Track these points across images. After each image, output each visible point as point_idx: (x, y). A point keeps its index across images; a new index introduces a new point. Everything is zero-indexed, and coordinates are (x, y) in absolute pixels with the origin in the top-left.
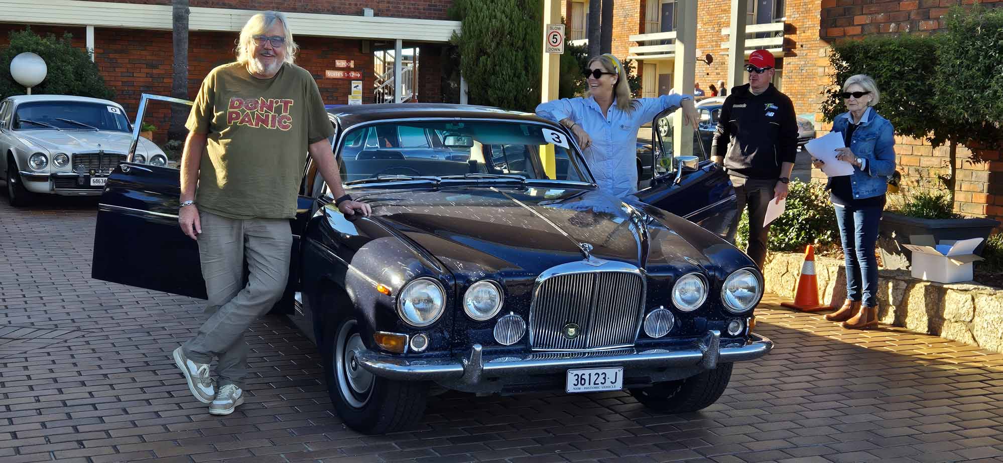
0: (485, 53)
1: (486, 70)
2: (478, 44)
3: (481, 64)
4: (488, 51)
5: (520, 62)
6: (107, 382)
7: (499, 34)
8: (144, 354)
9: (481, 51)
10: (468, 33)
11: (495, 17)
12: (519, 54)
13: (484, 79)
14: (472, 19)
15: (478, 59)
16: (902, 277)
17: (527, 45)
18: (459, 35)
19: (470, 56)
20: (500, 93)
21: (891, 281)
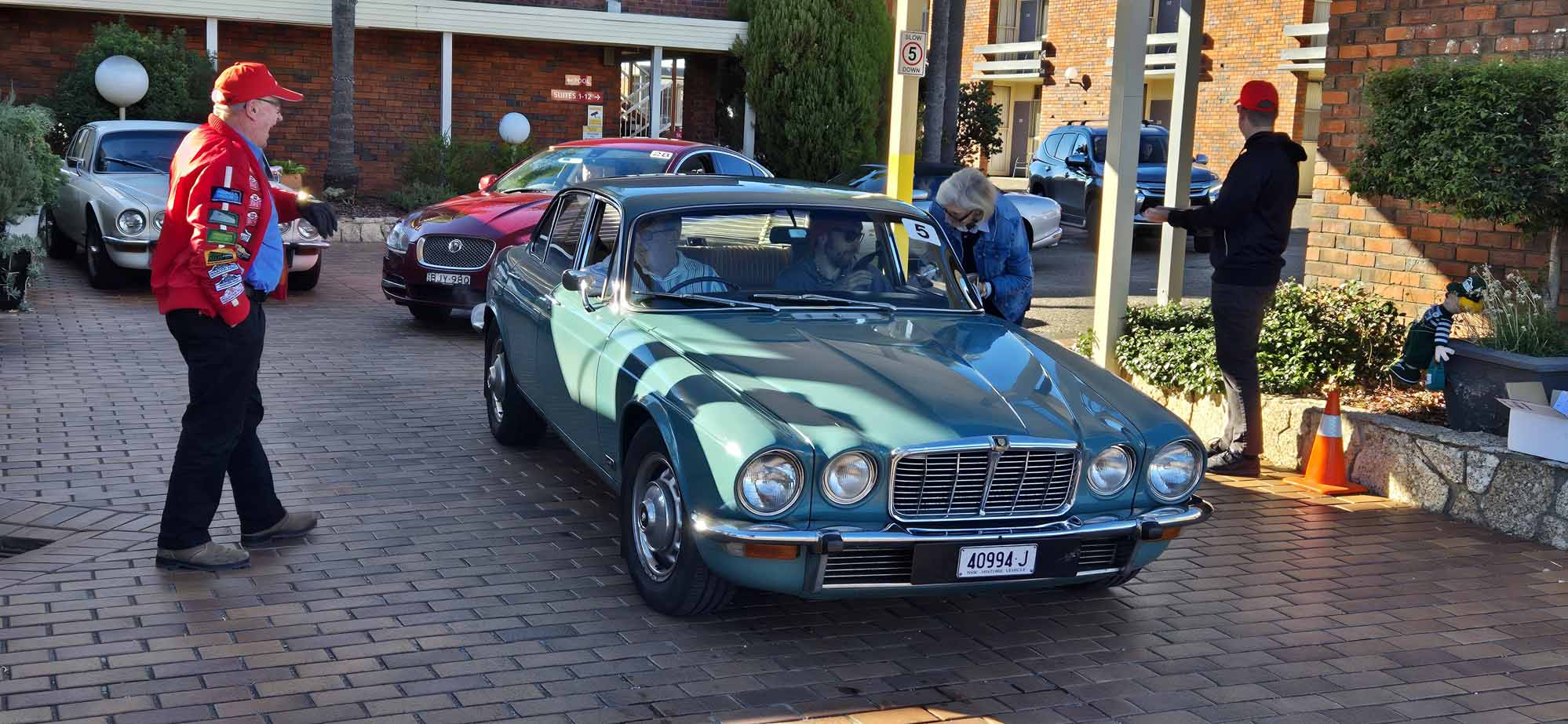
0: (783, 69)
1: (782, 93)
2: (772, 56)
3: (776, 87)
4: (786, 67)
5: (833, 83)
7: (802, 42)
9: (776, 67)
10: (757, 40)
11: (798, 17)
12: (831, 71)
13: (778, 107)
14: (764, 19)
15: (771, 78)
16: (1492, 449)
17: (842, 58)
18: (745, 42)
19: (760, 72)
20: (802, 128)
21: (1471, 453)
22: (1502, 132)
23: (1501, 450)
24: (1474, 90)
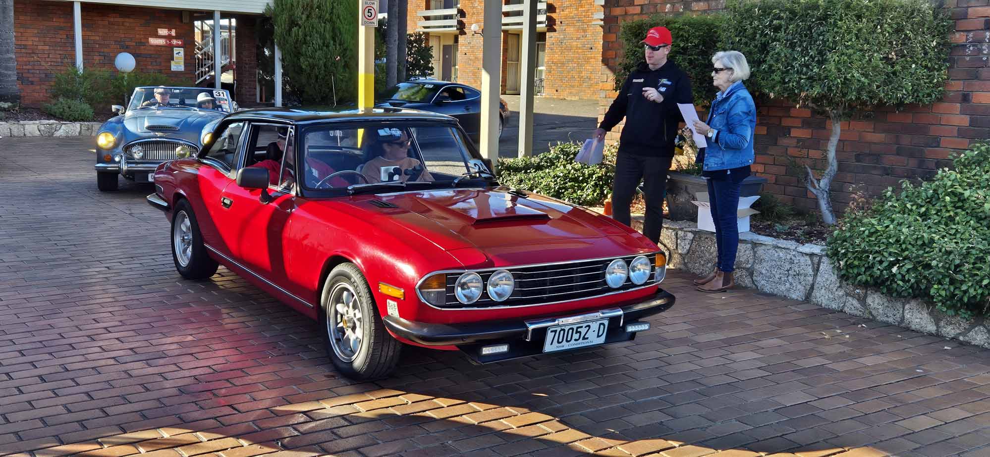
0: (297, 25)
1: (297, 40)
2: (290, 16)
3: (293, 35)
4: (300, 23)
5: (329, 34)
7: (308, 8)
9: (293, 23)
10: (280, 6)
12: (327, 26)
13: (295, 47)
15: (290, 30)
16: (690, 229)
17: (334, 17)
18: (273, 8)
19: (283, 27)
20: (311, 60)
21: (680, 232)
22: (692, 55)
23: (694, 229)
24: (677, 31)
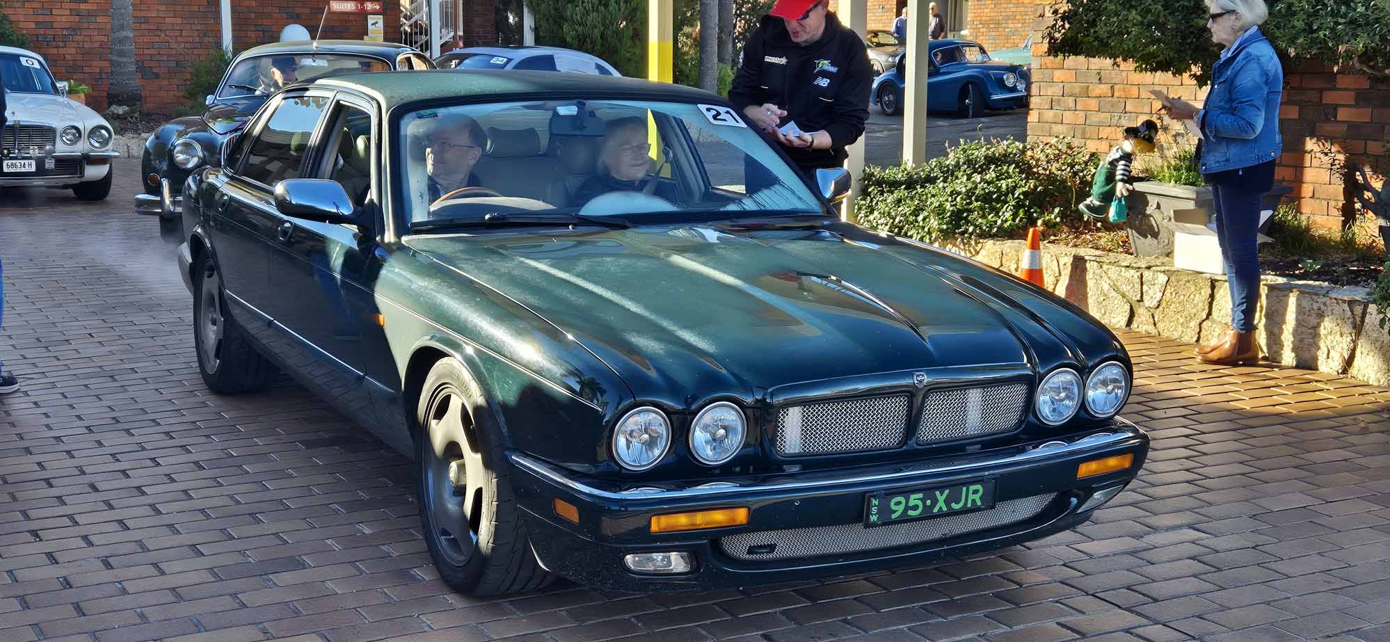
6: (62, 447)
8: (109, 407)
16: (1162, 268)
20: (580, 29)
21: (1146, 274)
23: (1169, 268)
